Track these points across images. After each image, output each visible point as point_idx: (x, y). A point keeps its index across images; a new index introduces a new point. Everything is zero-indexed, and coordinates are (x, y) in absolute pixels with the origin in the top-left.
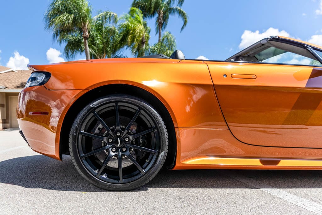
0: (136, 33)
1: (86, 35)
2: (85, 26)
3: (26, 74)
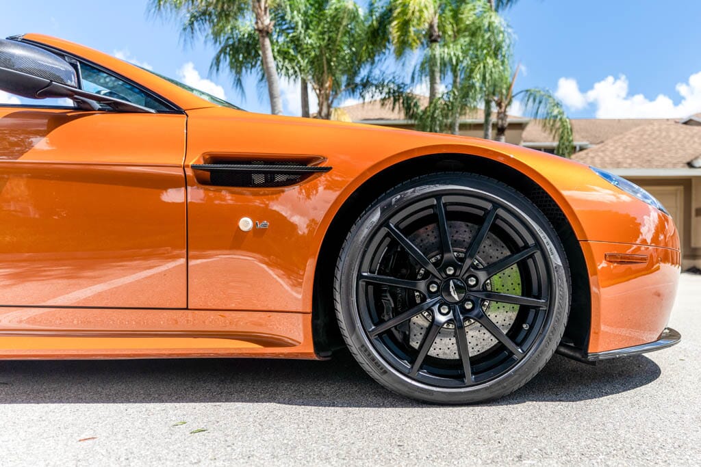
0: (411, 12)
1: (262, 24)
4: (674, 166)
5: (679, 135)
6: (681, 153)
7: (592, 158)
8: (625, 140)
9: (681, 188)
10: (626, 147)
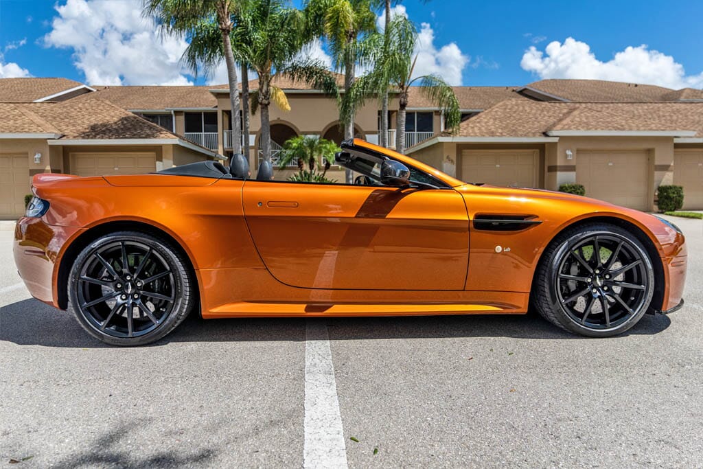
1: (225, 24)
2: (223, 7)
3: (106, 104)
4: (534, 134)
5: (532, 109)
6: (537, 125)
7: (472, 128)
8: (493, 113)
9: (538, 151)
10: (495, 119)
